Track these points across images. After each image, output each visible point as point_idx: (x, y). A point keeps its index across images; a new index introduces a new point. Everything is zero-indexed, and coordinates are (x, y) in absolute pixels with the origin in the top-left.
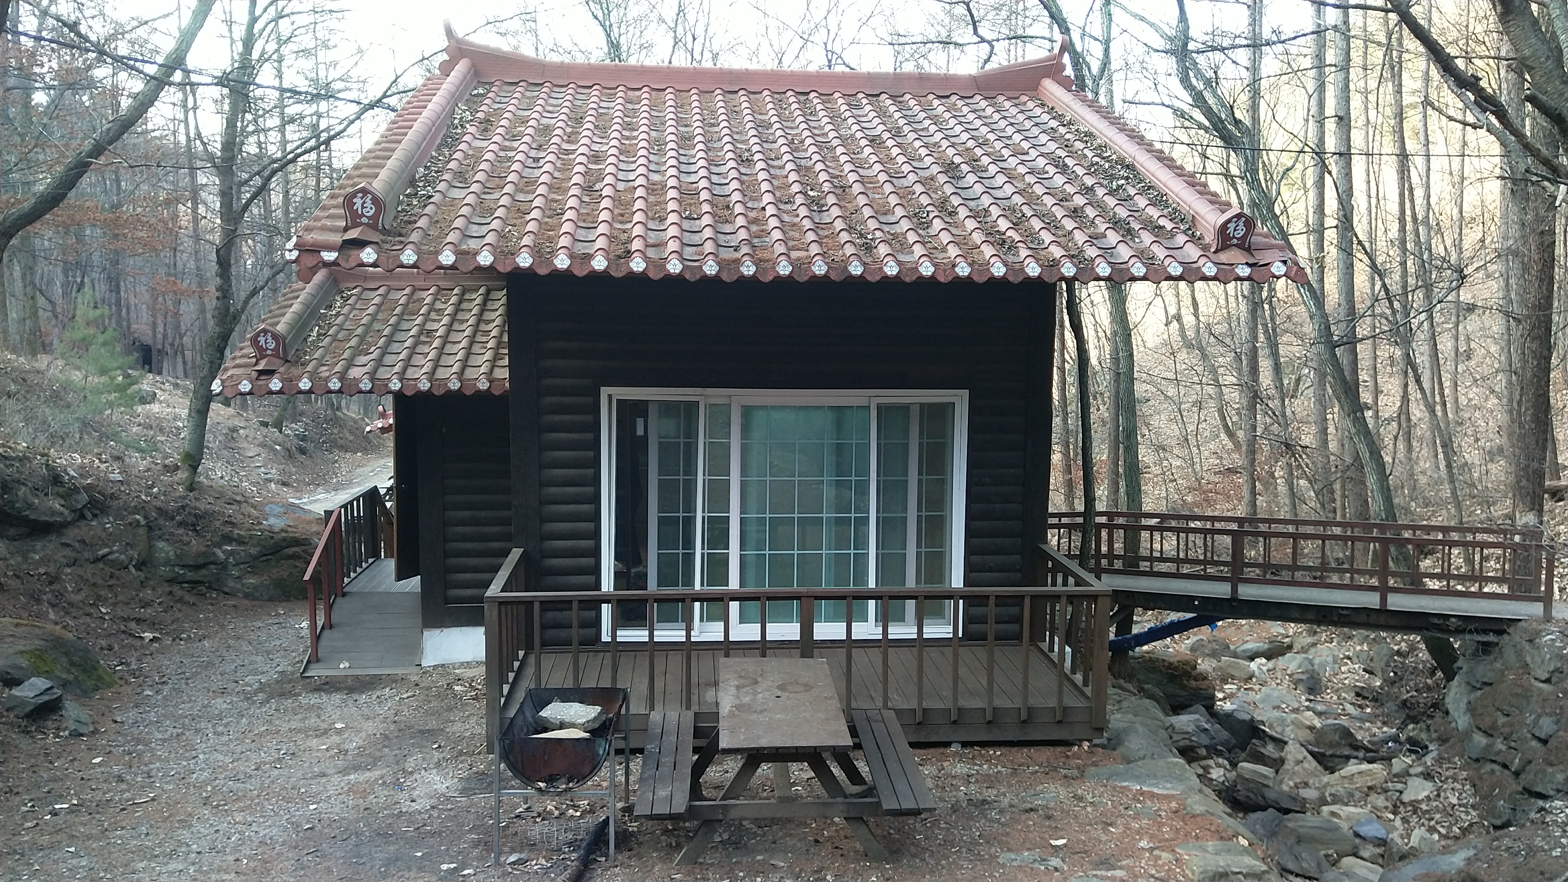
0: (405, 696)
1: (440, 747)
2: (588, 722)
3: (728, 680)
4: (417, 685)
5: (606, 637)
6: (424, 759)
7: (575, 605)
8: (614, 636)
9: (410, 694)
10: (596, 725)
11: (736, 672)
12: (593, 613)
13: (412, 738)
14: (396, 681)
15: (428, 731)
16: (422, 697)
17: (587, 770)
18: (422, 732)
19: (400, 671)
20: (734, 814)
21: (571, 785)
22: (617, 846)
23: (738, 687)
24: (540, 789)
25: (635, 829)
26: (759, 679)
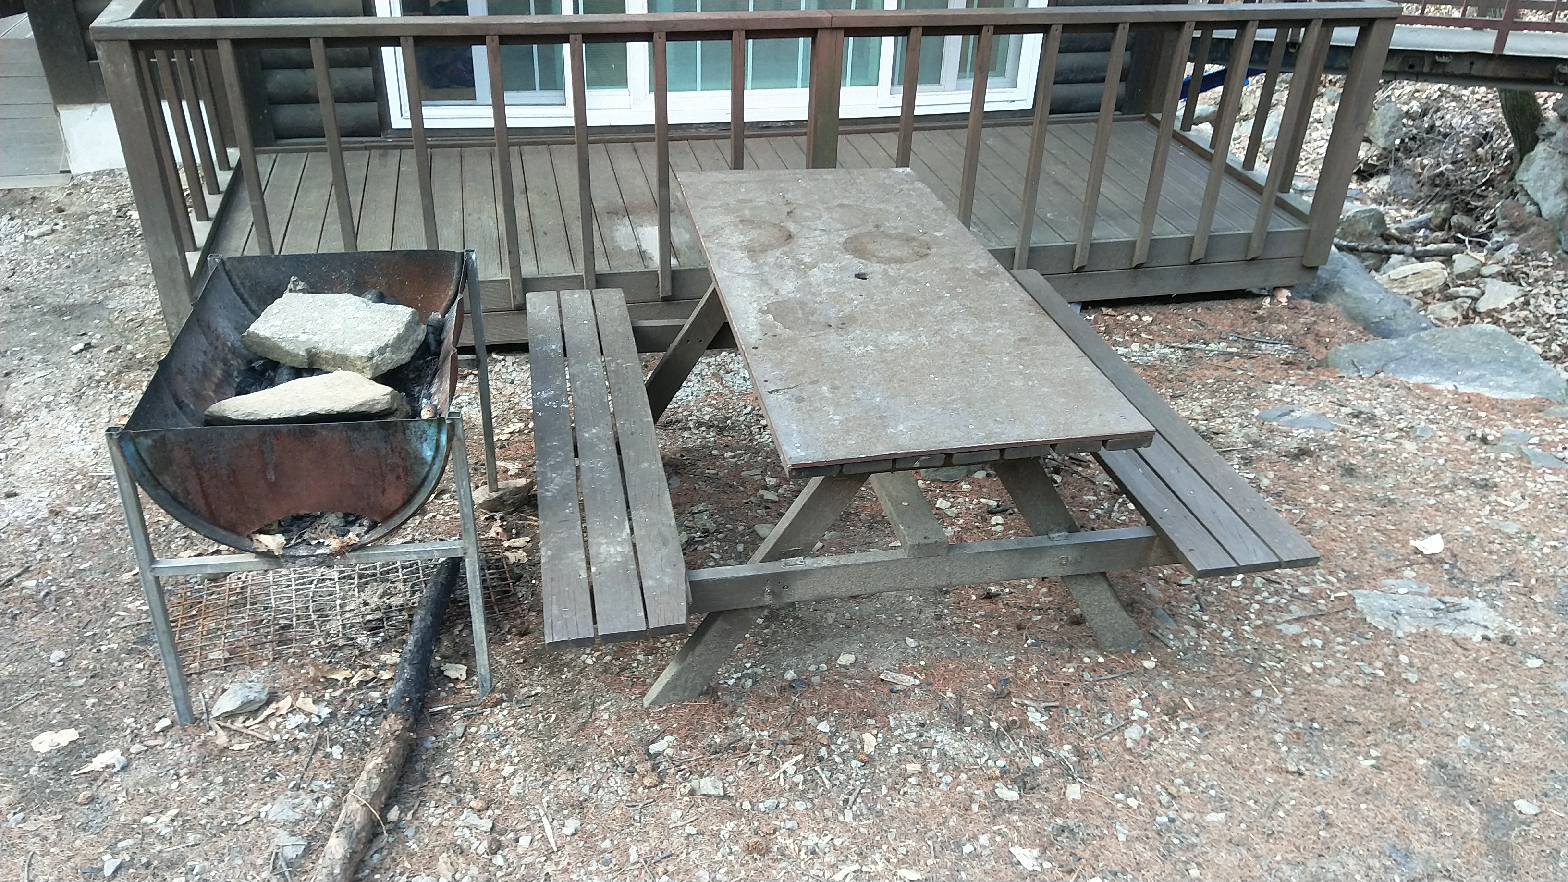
0: (34, 233)
1: (88, 346)
2: (382, 351)
3: (717, 231)
4: (60, 210)
5: (400, 119)
6: (47, 382)
7: (317, 50)
8: (417, 116)
9: (45, 228)
10: (404, 356)
11: (727, 209)
12: (366, 74)
13: (36, 325)
14: (21, 203)
15: (71, 308)
16: (69, 233)
17: (393, 497)
18: (59, 311)
19: (30, 184)
20: (799, 592)
21: (352, 536)
22: (492, 624)
23: (753, 251)
24: (268, 554)
25: (522, 555)
26: (792, 227)
